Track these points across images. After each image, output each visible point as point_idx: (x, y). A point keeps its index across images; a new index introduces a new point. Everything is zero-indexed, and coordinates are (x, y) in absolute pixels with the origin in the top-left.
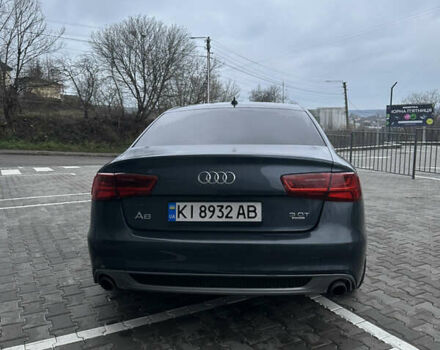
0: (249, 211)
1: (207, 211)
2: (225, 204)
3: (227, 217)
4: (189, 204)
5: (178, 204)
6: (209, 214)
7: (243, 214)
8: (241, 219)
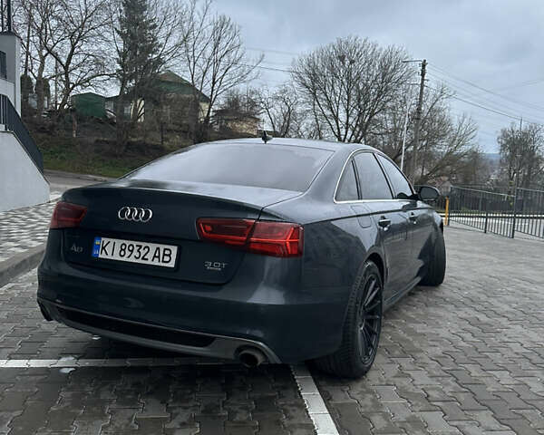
0: (164, 255)
1: (127, 250)
2: (144, 244)
3: (143, 258)
4: (112, 241)
5: (103, 239)
6: (128, 253)
7: (159, 257)
8: (156, 262)
